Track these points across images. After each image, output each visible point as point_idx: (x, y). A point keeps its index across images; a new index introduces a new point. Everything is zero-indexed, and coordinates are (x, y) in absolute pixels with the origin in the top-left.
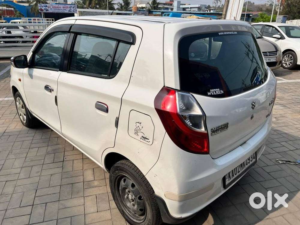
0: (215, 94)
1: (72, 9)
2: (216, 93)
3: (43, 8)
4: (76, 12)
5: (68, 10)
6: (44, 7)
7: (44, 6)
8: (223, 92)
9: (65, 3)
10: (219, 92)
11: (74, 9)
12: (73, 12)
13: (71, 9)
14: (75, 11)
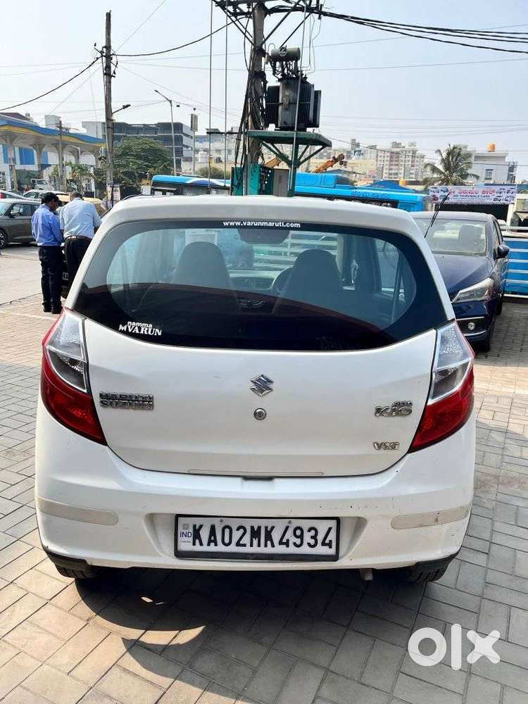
0: (137, 332)
1: (504, 195)
2: (140, 330)
3: (438, 195)
4: (512, 202)
5: (493, 198)
6: (442, 193)
7: (442, 191)
8: (160, 334)
9: (509, 182)
10: (148, 331)
11: (510, 194)
12: (505, 202)
13: (502, 194)
14: (509, 199)
